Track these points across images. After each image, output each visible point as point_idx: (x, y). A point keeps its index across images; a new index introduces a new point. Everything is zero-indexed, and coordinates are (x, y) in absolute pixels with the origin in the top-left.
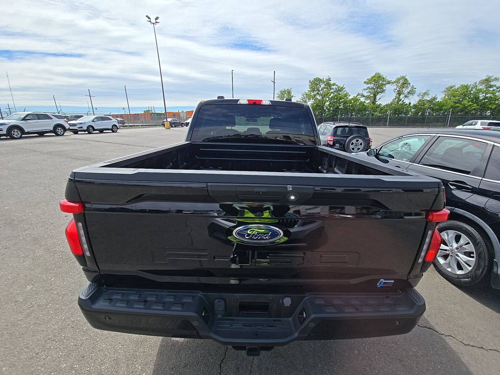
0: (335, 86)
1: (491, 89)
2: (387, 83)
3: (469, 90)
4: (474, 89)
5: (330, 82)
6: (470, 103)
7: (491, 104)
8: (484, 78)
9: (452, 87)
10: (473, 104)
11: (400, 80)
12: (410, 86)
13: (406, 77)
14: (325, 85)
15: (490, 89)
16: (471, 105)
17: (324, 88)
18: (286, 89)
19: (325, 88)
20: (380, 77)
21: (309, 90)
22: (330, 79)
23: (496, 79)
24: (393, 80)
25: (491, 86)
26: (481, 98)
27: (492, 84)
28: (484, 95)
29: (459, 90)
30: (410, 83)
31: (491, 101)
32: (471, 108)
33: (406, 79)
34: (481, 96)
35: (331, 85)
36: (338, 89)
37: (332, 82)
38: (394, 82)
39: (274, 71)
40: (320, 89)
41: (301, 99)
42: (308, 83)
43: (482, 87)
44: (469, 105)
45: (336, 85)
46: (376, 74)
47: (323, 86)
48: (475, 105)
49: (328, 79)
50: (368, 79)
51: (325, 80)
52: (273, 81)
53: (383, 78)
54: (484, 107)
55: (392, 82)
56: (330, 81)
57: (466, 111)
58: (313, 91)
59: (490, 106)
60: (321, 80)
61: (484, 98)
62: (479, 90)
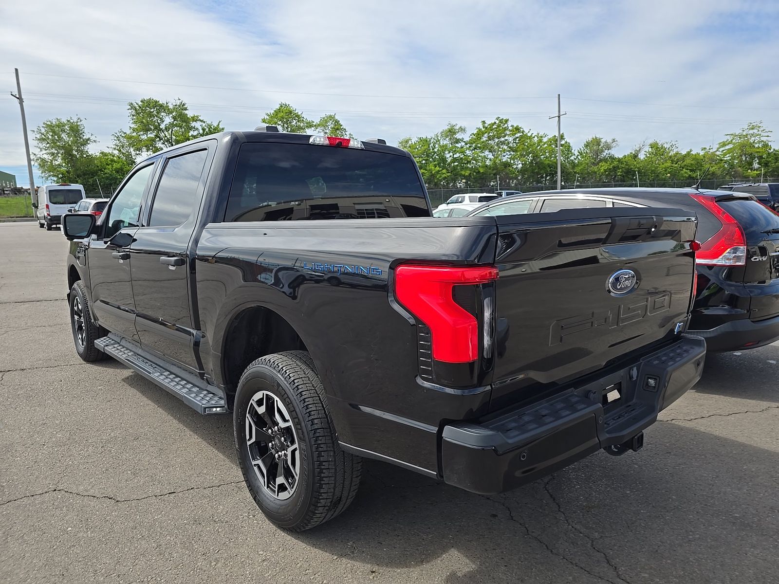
0: (199, 123)
1: (459, 145)
2: (307, 126)
3: (431, 147)
4: (437, 146)
5: (186, 112)
6: (438, 168)
7: (462, 169)
8: (446, 128)
9: (407, 142)
10: (441, 170)
11: (326, 122)
12: (346, 134)
13: (336, 117)
14: (174, 118)
15: (457, 145)
16: (439, 171)
17: (172, 125)
18: (64, 120)
19: (176, 125)
20: (291, 112)
21: (133, 126)
22: (184, 105)
23: (462, 129)
24: (317, 121)
25: (458, 141)
26: (449, 160)
27: (458, 138)
28: (451, 154)
29: (418, 147)
30: (345, 130)
31: (462, 165)
32: (440, 177)
33: (337, 122)
34: (448, 156)
35: (188, 118)
36: (207, 130)
37: (190, 114)
38: (319, 125)
39: (16, 70)
40: (163, 126)
41: (115, 149)
42: (127, 113)
43: (446, 142)
44: (436, 171)
45: (202, 121)
46: (281, 106)
47: (168, 120)
48: (444, 171)
49: (179, 106)
50: (267, 114)
51: (171, 107)
52: (16, 93)
53: (298, 116)
54: (455, 175)
55: (314, 124)
56: (186, 109)
57: (436, 181)
58: (147, 130)
59: (463, 173)
60: (161, 106)
61: (452, 160)
62: (443, 146)
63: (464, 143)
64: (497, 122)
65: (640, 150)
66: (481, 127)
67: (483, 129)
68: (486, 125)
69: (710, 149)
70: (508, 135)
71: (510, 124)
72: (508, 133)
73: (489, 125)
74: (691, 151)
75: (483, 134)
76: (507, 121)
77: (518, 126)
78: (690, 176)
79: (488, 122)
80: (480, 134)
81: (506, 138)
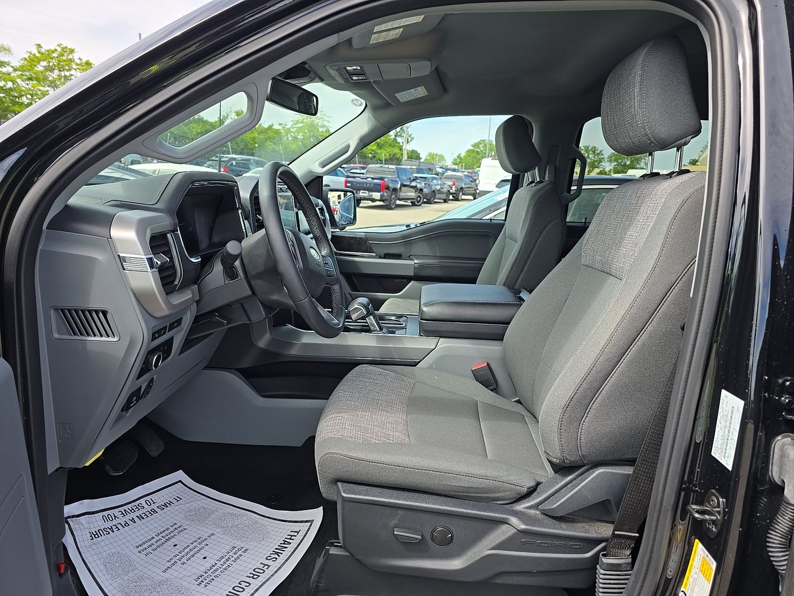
63: (12, 69)
64: (59, 49)
65: (228, 115)
66: (35, 51)
67: (38, 55)
68: (43, 51)
69: (285, 125)
70: (75, 69)
71: (76, 56)
72: (74, 66)
73: (48, 51)
74: (273, 125)
75: (39, 61)
76: (72, 51)
77: (88, 61)
78: (273, 149)
79: (45, 47)
80: (32, 61)
81: (73, 72)
